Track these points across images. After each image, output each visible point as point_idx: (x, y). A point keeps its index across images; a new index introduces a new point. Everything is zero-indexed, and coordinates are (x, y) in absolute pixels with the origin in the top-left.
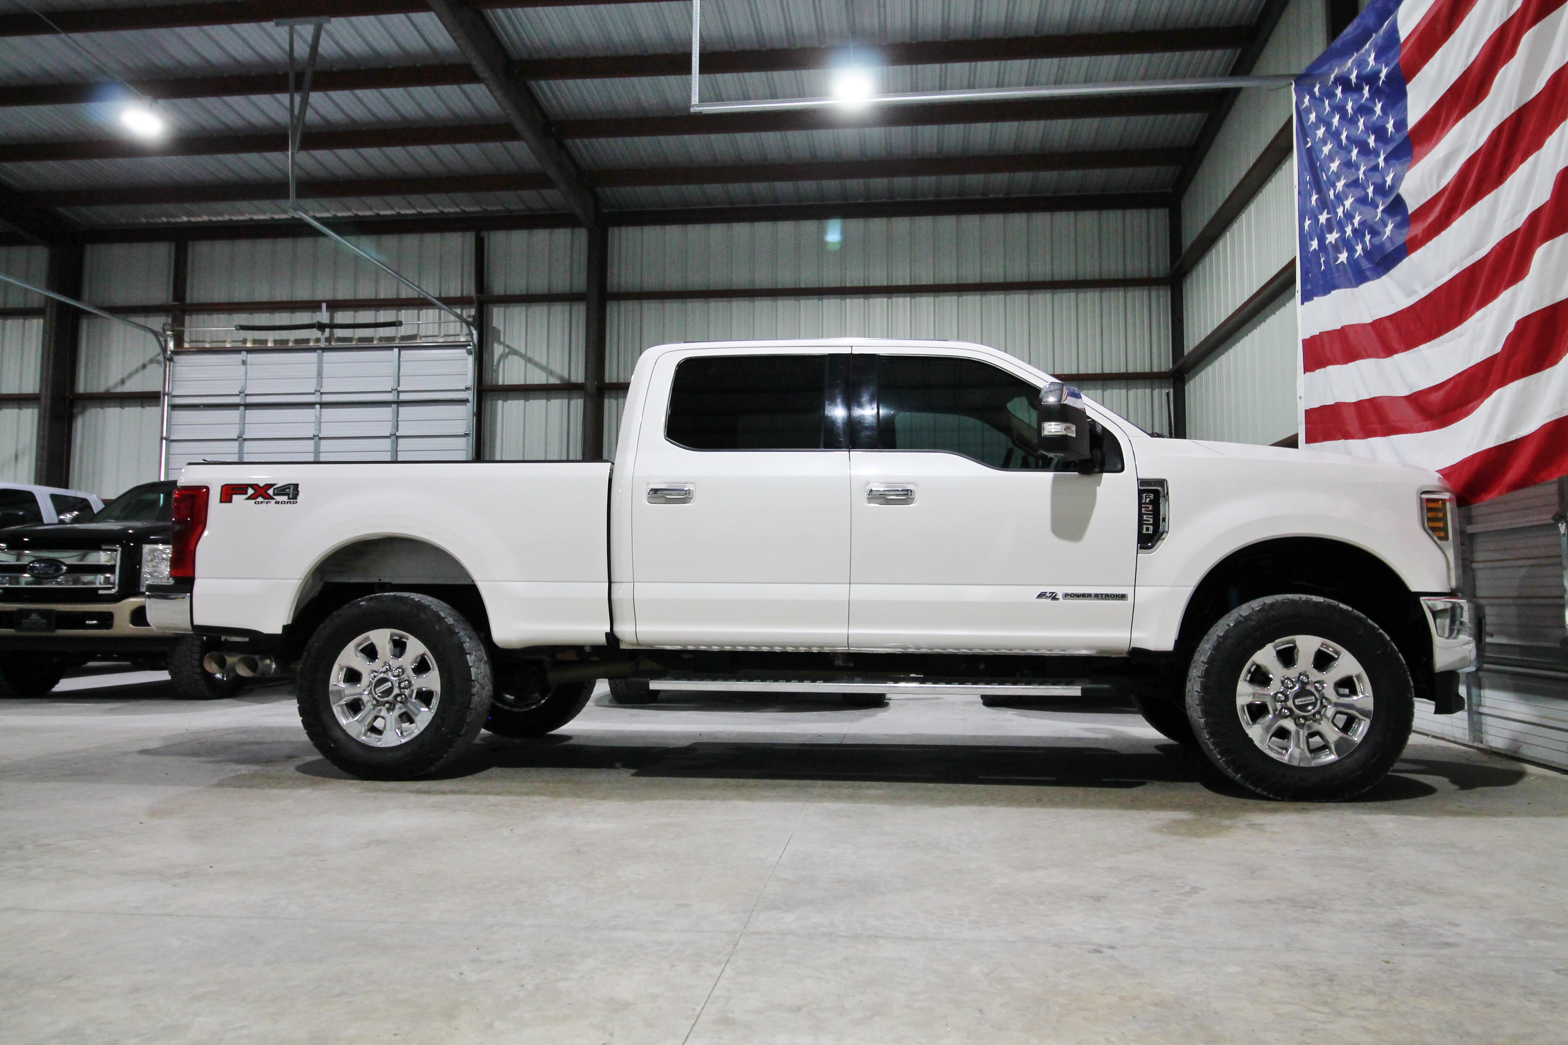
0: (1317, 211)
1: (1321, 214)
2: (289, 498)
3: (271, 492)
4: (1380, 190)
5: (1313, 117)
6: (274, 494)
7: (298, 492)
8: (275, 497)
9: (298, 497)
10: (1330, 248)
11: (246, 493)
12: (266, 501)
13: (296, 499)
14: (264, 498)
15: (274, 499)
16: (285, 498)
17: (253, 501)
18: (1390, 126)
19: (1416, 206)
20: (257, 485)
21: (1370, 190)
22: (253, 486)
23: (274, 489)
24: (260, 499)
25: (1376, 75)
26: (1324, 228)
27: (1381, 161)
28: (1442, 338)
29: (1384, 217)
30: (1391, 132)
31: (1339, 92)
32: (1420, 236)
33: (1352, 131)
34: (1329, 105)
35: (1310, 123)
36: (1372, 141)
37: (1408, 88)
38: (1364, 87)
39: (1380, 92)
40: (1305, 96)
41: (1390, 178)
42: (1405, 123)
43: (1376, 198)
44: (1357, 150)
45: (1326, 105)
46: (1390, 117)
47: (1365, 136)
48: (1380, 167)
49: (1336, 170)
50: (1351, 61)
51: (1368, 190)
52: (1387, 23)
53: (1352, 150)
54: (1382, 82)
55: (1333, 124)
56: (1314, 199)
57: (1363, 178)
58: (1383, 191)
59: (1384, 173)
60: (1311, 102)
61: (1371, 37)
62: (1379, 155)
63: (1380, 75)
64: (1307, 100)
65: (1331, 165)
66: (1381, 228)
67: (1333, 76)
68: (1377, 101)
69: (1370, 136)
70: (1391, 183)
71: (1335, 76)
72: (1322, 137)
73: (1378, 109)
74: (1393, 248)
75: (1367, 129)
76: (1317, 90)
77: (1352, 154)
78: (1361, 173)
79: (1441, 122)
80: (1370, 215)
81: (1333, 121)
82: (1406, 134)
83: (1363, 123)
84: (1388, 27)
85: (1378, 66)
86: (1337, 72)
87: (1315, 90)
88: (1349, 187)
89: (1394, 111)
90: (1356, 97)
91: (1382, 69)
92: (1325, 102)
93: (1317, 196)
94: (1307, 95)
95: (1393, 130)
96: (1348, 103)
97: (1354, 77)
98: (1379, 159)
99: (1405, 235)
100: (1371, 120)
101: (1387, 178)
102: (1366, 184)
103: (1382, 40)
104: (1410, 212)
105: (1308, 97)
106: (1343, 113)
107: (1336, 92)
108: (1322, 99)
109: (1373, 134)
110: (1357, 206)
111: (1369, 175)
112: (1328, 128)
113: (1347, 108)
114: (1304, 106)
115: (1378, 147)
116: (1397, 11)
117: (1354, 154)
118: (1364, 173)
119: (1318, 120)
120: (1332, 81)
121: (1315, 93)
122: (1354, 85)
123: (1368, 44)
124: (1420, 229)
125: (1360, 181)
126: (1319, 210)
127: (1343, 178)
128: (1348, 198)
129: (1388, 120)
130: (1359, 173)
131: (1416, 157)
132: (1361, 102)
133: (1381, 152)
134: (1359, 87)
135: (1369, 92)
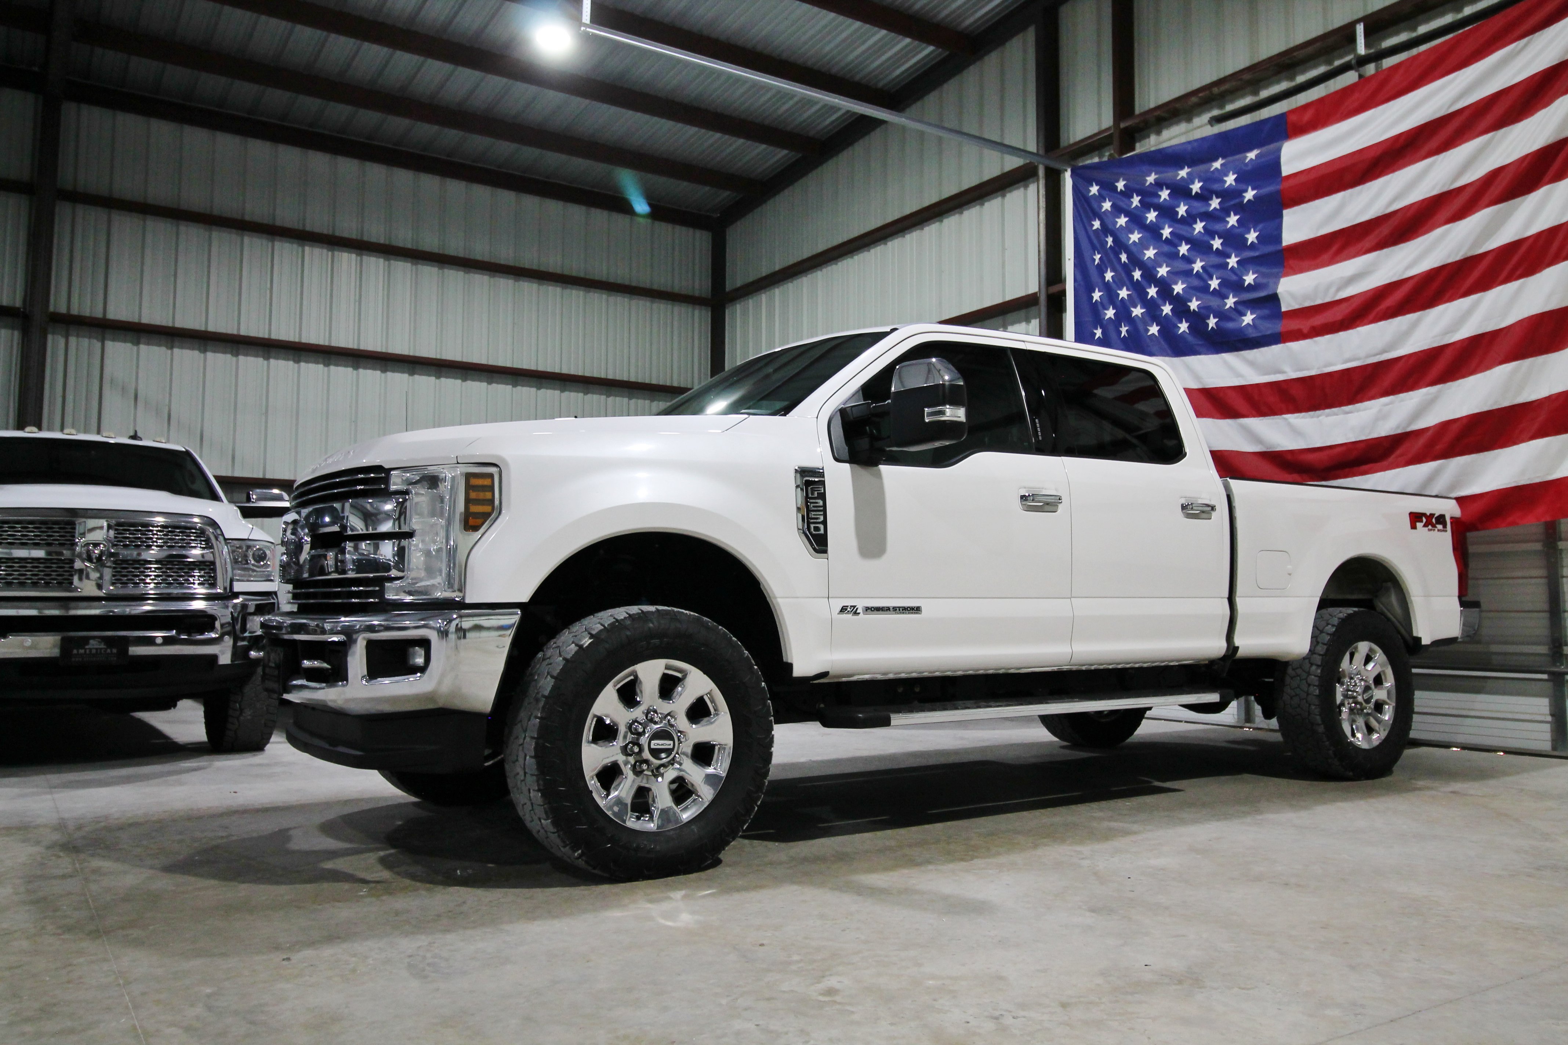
0: (1114, 286)
1: (1121, 289)
4: (1233, 284)
5: (1107, 205)
10: (1138, 321)
18: (1252, 237)
19: (1296, 306)
21: (1214, 284)
25: (1240, 193)
26: (1128, 303)
27: (1233, 261)
28: (1318, 412)
29: (1240, 308)
30: (1252, 242)
31: (1165, 194)
32: (1305, 331)
33: (1183, 230)
34: (1140, 201)
35: (1103, 210)
36: (1217, 243)
37: (1285, 212)
38: (1211, 199)
39: (1240, 208)
40: (1092, 186)
41: (1249, 279)
42: (1278, 238)
43: (1224, 290)
44: (1189, 246)
45: (1136, 201)
46: (1252, 230)
47: (1206, 238)
48: (1230, 267)
49: (1153, 257)
50: (1183, 173)
51: (1210, 282)
52: (1252, 155)
53: (1180, 245)
54: (1245, 201)
55: (1147, 217)
56: (1109, 276)
57: (1201, 271)
58: (1237, 286)
59: (1239, 272)
60: (1104, 193)
61: (1216, 160)
62: (1229, 257)
63: (1244, 194)
64: (1094, 190)
65: (1145, 252)
66: (1234, 315)
67: (1151, 179)
68: (1232, 213)
69: (1214, 239)
70: (1253, 283)
71: (1155, 180)
72: (1124, 225)
73: (1233, 220)
74: (1259, 334)
75: (1210, 233)
76: (1120, 185)
77: (1179, 248)
78: (1198, 266)
79: (1334, 249)
80: (1214, 302)
81: (1147, 215)
82: (1280, 248)
83: (1204, 227)
84: (1263, 160)
85: (1241, 186)
86: (1156, 176)
87: (1117, 184)
88: (1175, 274)
89: (1260, 226)
90: (1196, 204)
91: (1246, 191)
92: (1132, 197)
93: (1113, 274)
94: (1097, 185)
95: (1256, 241)
96: (1179, 206)
97: (1196, 187)
98: (1228, 260)
99: (1279, 327)
100: (1218, 227)
101: (1244, 278)
102: (1205, 276)
103: (1250, 167)
104: (1283, 309)
105: (1098, 188)
106: (1167, 213)
107: (1160, 193)
108: (1127, 194)
109: (1219, 238)
110: (1194, 292)
111: (1211, 270)
112: (1136, 220)
113: (1177, 209)
114: (1091, 194)
115: (1228, 250)
116: (1279, 150)
117: (1184, 249)
118: (1202, 267)
119: (1118, 210)
120: (1151, 183)
121: (1117, 187)
122: (1193, 194)
123: (1217, 165)
124: (1305, 325)
125: (1195, 272)
126: (1117, 285)
127: (1165, 265)
128: (1176, 284)
129: (1249, 232)
130: (1193, 265)
131: (1291, 268)
132: (1203, 210)
133: (1233, 255)
134: (1204, 197)
135: (1219, 203)
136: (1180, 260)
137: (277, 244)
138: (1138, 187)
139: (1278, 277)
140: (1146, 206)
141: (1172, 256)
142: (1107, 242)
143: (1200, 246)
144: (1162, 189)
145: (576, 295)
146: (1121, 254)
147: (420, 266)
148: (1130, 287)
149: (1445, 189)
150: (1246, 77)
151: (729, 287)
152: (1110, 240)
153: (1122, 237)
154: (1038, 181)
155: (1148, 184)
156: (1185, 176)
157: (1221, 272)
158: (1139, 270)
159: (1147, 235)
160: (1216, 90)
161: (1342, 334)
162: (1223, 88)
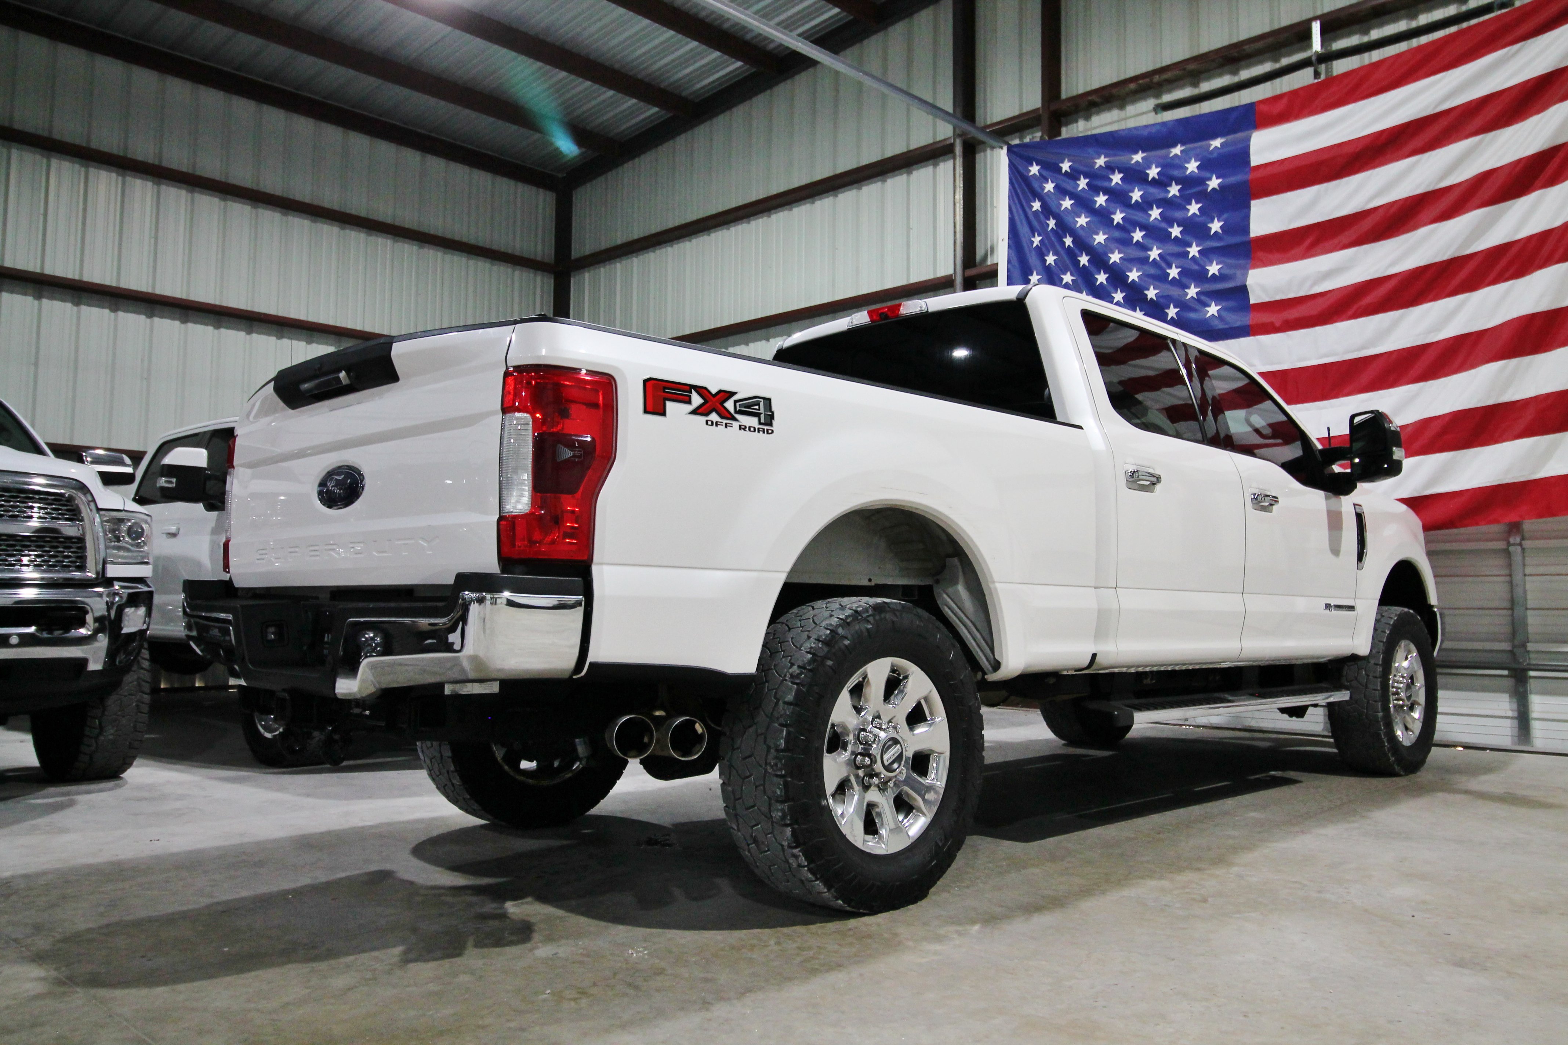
0: (1055, 270)
1: (1065, 274)
2: (760, 423)
3: (729, 405)
4: (1195, 274)
5: (1049, 187)
6: (736, 412)
7: (773, 413)
8: (738, 416)
9: (774, 423)
11: (689, 402)
12: (725, 421)
13: (771, 425)
14: (722, 417)
15: (736, 420)
16: (753, 421)
17: (704, 419)
18: (1216, 226)
19: (1266, 299)
20: (705, 388)
21: (1174, 272)
22: (702, 391)
23: (736, 402)
24: (714, 417)
25: (1203, 181)
27: (1194, 250)
29: (1203, 298)
30: (1216, 232)
31: (1117, 178)
32: (1278, 324)
33: (1138, 216)
34: (1087, 184)
35: (1046, 191)
36: (1176, 231)
37: (1253, 203)
38: (1170, 185)
39: (1203, 196)
40: (1032, 165)
41: (1214, 269)
42: (1246, 229)
43: (1185, 280)
44: (1143, 233)
45: (1083, 183)
46: (1216, 219)
47: (1163, 225)
48: (1190, 256)
49: (1103, 243)
50: (1138, 157)
51: (1168, 271)
52: (1216, 143)
53: (1134, 232)
54: (1209, 189)
55: (1096, 201)
56: (1051, 259)
57: (1158, 259)
58: (1200, 276)
59: (1201, 262)
60: (1045, 173)
61: (1174, 145)
62: (1190, 246)
63: (1208, 182)
64: (1034, 169)
65: (1095, 236)
66: (1197, 306)
67: (1101, 162)
68: (1193, 201)
69: (1172, 227)
70: (1217, 273)
71: (1105, 163)
72: (1069, 208)
73: (1194, 208)
74: (1226, 326)
75: (1168, 220)
76: (1066, 166)
77: (1133, 234)
78: (1154, 254)
79: (1307, 242)
80: (1175, 292)
81: (1096, 199)
82: (1248, 239)
83: (1160, 214)
84: (1229, 149)
85: (1206, 174)
86: (1106, 159)
87: (1061, 165)
88: (1130, 261)
89: (1225, 216)
90: (1152, 190)
91: (1210, 179)
92: (1079, 180)
93: (1055, 257)
94: (1037, 165)
95: (1220, 231)
96: (1133, 191)
97: (1153, 172)
98: (1188, 249)
99: (1246, 319)
100: (1178, 214)
101: (1208, 268)
102: (1163, 265)
103: (1215, 155)
104: (1252, 301)
105: (1038, 167)
106: (1119, 197)
107: (1111, 177)
108: (1073, 176)
109: (1179, 226)
110: (1149, 280)
111: (1169, 258)
112: (1083, 203)
113: (1131, 194)
114: (1031, 174)
115: (1188, 238)
116: (1248, 139)
117: (1138, 236)
118: (1159, 255)
119: (1062, 192)
120: (1101, 166)
121: (1061, 168)
122: (1150, 179)
123: (1177, 150)
124: (1275, 318)
125: (1151, 260)
126: (1061, 270)
127: (1117, 251)
128: (1131, 271)
129: (1212, 221)
130: (1149, 253)
131: (1262, 261)
132: (1162, 195)
133: (1194, 244)
134: (1162, 183)
135: (1179, 191)
136: (1134, 247)
137: (54, 162)
138: (1085, 169)
139: (1245, 269)
140: (1094, 189)
141: (1125, 242)
142: (1048, 225)
143: (1156, 233)
144: (1113, 173)
145: (408, 250)
146: (1066, 237)
147: (229, 203)
148: (1074, 273)
149: (1431, 188)
150: (1191, 67)
151: (575, 254)
152: (1052, 223)
153: (1068, 219)
154: (954, 158)
155: (1097, 166)
156: (1140, 160)
157: (1181, 261)
158: (1086, 255)
159: (1095, 219)
160: (1156, 78)
161: (1318, 330)
162: (1165, 76)
